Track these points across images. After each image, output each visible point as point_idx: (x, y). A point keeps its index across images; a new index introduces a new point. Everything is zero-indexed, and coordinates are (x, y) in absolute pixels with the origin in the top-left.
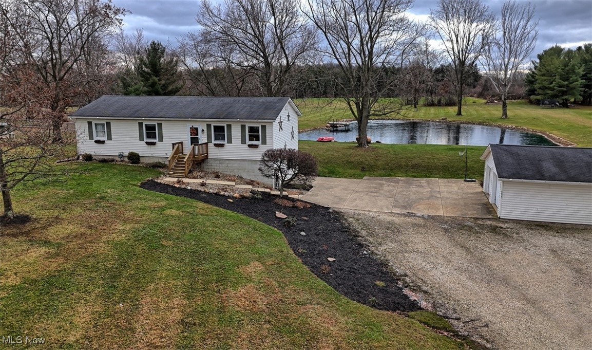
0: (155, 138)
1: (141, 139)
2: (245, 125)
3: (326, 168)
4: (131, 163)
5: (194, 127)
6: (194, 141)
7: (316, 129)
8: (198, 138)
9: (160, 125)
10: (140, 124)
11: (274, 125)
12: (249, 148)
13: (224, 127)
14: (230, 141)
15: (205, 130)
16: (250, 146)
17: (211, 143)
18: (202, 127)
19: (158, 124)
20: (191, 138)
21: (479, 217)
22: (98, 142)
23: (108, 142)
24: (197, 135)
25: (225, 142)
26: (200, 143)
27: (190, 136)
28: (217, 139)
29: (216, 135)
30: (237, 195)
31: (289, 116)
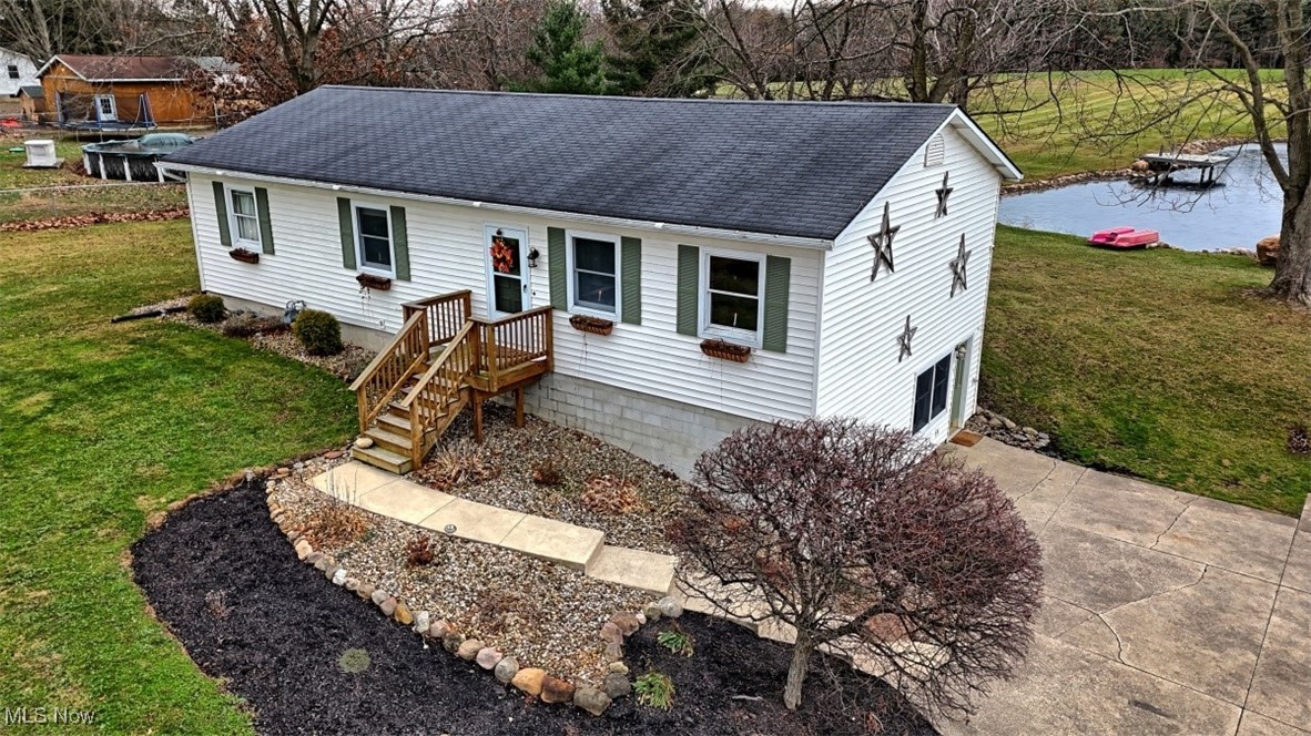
0: (386, 262)
1: (350, 262)
2: (696, 252)
3: (1107, 410)
4: (311, 354)
5: (507, 234)
6: (508, 294)
7: (1098, 176)
8: (519, 281)
9: (399, 215)
10: (343, 204)
11: (827, 264)
12: (706, 357)
13: (612, 245)
14: (633, 316)
15: (544, 253)
16: (712, 348)
17: (565, 309)
18: (532, 238)
19: (393, 211)
20: (496, 277)
22: (239, 255)
23: (265, 259)
24: (516, 270)
25: (613, 316)
26: (525, 308)
27: (492, 273)
28: (584, 295)
29: (582, 280)
30: (529, 678)
31: (949, 191)
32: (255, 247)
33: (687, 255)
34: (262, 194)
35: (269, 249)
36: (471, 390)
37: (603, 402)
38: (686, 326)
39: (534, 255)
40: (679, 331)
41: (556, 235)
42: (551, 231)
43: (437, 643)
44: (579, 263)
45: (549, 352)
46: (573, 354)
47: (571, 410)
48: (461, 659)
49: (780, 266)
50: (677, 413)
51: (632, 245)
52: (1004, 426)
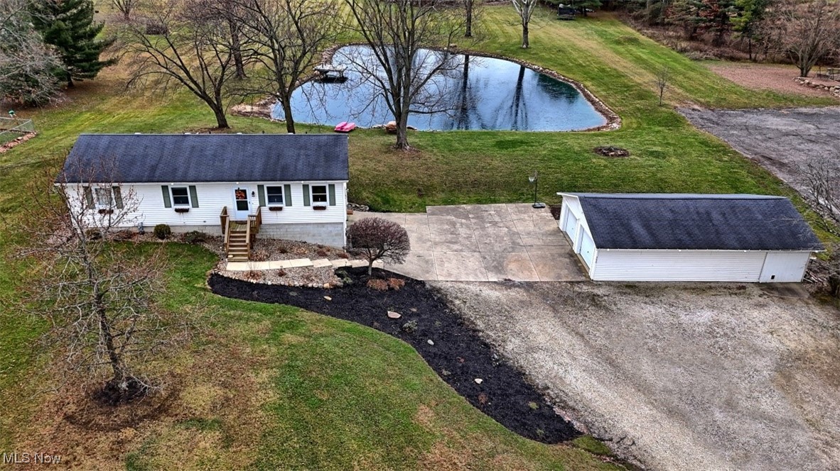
0: (187, 203)
1: (168, 205)
2: (308, 186)
5: (241, 189)
6: (242, 206)
8: (247, 201)
9: (193, 188)
10: (165, 188)
12: (313, 210)
13: (281, 187)
14: (289, 204)
15: (256, 192)
16: (316, 208)
17: (265, 206)
18: (251, 189)
19: (190, 186)
20: (237, 201)
21: (573, 280)
22: (103, 211)
23: (118, 211)
24: (246, 198)
25: (283, 205)
27: (235, 200)
28: (271, 200)
29: (269, 197)
33: (305, 187)
34: (116, 189)
35: (120, 206)
37: (280, 229)
38: (307, 203)
39: (253, 193)
40: (305, 205)
41: (260, 187)
42: (258, 186)
43: (303, 286)
44: (268, 193)
45: (260, 219)
46: (269, 217)
48: (310, 288)
49: (332, 186)
50: (305, 226)
51: (287, 187)
52: (356, 206)
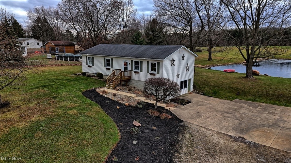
0: (110, 66)
1: (105, 66)
2: (149, 62)
4: (99, 78)
5: (126, 61)
6: (126, 69)
9: (112, 59)
10: (104, 58)
11: (164, 63)
12: (150, 75)
13: (139, 62)
14: (141, 71)
15: (131, 63)
17: (133, 71)
18: (129, 62)
19: (111, 59)
20: (124, 67)
22: (89, 66)
23: (93, 67)
24: (127, 66)
25: (139, 71)
26: (128, 70)
27: (124, 66)
28: (136, 69)
29: (135, 66)
30: (127, 104)
31: (184, 57)
32: (91, 65)
33: (148, 63)
34: (93, 58)
35: (93, 65)
36: (121, 80)
37: (138, 83)
38: (148, 71)
39: (129, 64)
40: (147, 72)
41: (132, 61)
44: (135, 64)
45: (131, 76)
46: (134, 76)
47: (133, 84)
48: (119, 103)
49: (158, 63)
51: (142, 62)
